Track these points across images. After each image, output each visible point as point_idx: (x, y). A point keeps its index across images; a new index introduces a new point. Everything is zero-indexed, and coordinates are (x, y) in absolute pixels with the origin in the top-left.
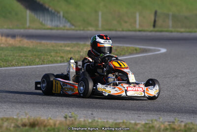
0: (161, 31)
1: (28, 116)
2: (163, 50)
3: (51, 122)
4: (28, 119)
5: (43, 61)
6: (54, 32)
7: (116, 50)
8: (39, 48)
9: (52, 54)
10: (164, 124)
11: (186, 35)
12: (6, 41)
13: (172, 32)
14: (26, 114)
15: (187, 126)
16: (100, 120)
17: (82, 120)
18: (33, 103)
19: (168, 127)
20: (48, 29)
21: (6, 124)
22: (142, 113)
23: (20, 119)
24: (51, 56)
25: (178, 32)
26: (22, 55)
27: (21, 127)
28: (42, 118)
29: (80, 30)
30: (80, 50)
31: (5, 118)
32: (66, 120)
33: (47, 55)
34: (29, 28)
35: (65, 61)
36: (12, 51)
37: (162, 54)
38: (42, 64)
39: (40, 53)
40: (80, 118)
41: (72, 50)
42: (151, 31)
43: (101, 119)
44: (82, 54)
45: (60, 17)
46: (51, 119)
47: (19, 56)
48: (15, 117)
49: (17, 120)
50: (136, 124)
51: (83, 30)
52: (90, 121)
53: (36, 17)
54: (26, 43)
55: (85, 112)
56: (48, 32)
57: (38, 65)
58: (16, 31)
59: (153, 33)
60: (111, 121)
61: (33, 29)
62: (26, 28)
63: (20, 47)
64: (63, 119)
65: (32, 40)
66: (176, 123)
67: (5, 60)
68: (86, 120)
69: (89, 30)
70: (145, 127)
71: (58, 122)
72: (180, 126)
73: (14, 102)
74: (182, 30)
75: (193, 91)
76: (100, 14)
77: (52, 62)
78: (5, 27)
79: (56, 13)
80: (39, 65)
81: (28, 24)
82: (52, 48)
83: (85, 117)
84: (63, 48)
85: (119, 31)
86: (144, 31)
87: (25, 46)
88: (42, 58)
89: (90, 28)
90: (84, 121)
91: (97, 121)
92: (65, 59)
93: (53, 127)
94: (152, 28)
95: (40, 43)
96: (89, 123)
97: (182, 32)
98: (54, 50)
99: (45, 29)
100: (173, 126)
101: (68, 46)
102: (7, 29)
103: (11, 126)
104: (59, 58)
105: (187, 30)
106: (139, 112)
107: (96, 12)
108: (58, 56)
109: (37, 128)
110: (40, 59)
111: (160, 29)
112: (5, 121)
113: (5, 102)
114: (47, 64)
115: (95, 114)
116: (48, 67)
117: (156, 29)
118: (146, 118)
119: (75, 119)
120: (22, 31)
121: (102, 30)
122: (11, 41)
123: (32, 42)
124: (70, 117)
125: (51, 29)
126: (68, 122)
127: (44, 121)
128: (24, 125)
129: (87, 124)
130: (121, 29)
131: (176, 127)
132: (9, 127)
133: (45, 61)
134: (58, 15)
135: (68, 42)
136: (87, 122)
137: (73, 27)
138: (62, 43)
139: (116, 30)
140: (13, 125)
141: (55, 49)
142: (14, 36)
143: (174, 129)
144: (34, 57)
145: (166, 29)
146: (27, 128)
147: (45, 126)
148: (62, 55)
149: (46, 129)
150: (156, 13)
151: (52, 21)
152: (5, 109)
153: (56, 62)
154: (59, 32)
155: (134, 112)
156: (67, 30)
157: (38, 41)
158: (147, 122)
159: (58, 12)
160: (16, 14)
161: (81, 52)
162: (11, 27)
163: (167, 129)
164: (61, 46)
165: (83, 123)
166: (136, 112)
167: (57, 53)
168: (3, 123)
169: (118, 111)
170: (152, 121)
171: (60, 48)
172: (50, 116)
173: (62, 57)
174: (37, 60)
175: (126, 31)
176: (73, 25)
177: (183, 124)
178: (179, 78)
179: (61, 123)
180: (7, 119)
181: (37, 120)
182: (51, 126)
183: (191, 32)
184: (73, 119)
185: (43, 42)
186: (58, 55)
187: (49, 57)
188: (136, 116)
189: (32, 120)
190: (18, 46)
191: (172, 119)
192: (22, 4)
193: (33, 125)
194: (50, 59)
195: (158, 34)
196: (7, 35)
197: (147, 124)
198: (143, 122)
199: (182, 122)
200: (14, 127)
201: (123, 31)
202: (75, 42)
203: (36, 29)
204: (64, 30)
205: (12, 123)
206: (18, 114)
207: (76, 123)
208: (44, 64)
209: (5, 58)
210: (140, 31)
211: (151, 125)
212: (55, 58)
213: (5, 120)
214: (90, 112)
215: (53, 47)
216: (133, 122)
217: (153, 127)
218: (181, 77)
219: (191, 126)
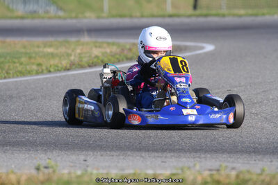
0: (206, 16)
2: (209, 48)
3: (13, 177)
5: (7, 73)
6: (28, 22)
7: (130, 49)
9: (23, 60)
10: (201, 174)
11: (248, 20)
13: (224, 16)
15: (241, 176)
16: (95, 172)
17: (66, 171)
19: (209, 179)
20: (17, 18)
22: (169, 155)
24: (21, 64)
25: (234, 15)
29: (71, 18)
30: (70, 52)
32: (38, 173)
33: (15, 63)
35: (45, 72)
37: (207, 54)
38: (5, 78)
39: (2, 60)
40: (64, 168)
41: (56, 51)
42: (189, 16)
43: (98, 169)
44: (72, 58)
46: (12, 172)
50: (156, 176)
51: (76, 17)
52: (79, 173)
55: (74, 157)
56: (17, 23)
59: (194, 20)
60: (114, 172)
64: (34, 172)
66: (222, 172)
68: (73, 171)
69: (85, 17)
71: (23, 178)
72: (228, 176)
74: (242, 12)
75: (257, 114)
77: (22, 74)
80: (1, 79)
82: (23, 50)
83: (72, 167)
84: (41, 49)
85: (136, 17)
86: (178, 16)
88: (6, 67)
89: (88, 14)
90: (69, 173)
91: (91, 174)
92: (44, 68)
94: (190, 11)
95: (3, 42)
96: (78, 177)
97: (240, 16)
98: (26, 53)
99: (11, 18)
100: (217, 177)
101: (51, 46)
104: (35, 67)
105: (250, 11)
106: (165, 154)
108: (33, 64)
110: (2, 69)
111: (205, 12)
114: (13, 77)
115: (91, 160)
116: (16, 82)
117: (198, 12)
118: (175, 163)
119: (54, 171)
121: (108, 17)
124: (46, 167)
125: (22, 18)
126: (41, 177)
130: (138, 14)
131: (222, 179)
133: (11, 72)
135: (50, 39)
136: (73, 175)
137: (61, 14)
138: (39, 40)
139: (131, 17)
141: (28, 51)
143: (218, 182)
145: (214, 12)
148: (40, 60)
151: (25, 3)
153: (30, 73)
154: (36, 22)
155: (156, 154)
157: (1, 39)
158: (174, 171)
161: (71, 55)
163: (206, 183)
164: (38, 47)
166: (160, 154)
167: (30, 58)
169: (129, 153)
170: (182, 169)
171: (37, 50)
172: (13, 166)
173: (39, 65)
175: (147, 17)
176: (61, 9)
177: (233, 173)
179: (29, 179)
183: (256, 15)
184: (50, 170)
185: (9, 40)
186: (32, 61)
187: (18, 65)
188: (159, 161)
191: (217, 164)
194: (20, 68)
195: (202, 20)
197: (173, 175)
198: (169, 172)
199: (233, 168)
201: (142, 16)
202: (61, 39)
207: (55, 178)
208: (9, 78)
210: (170, 16)
211: (180, 177)
212: (28, 68)
214: (82, 158)
215: (25, 47)
219: (247, 176)
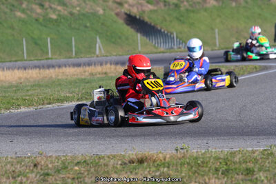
1: (135, 151)
3: (161, 155)
4: (136, 154)
6: (167, 55)
7: (234, 70)
12: (115, 69)
17: (195, 151)
18: (144, 135)
20: (160, 52)
21: (112, 162)
22: (262, 137)
23: (127, 155)
27: (129, 164)
28: (151, 153)
31: (111, 155)
32: (177, 153)
40: (194, 149)
43: (215, 149)
45: (173, 38)
48: (122, 153)
49: (124, 156)
50: (253, 152)
52: (203, 151)
53: (148, 40)
55: (200, 141)
56: (160, 56)
60: (226, 150)
64: (174, 152)
68: (199, 150)
71: (168, 156)
73: (123, 136)
76: (217, 30)
78: (115, 54)
79: (169, 34)
81: (140, 49)
83: (199, 147)
90: (197, 152)
91: (211, 152)
93: (163, 161)
96: (202, 154)
99: (156, 53)
102: (116, 56)
103: (117, 164)
106: (259, 137)
107: (213, 29)
109: (145, 164)
112: (112, 159)
113: (114, 137)
115: (211, 143)
118: (265, 143)
119: (187, 151)
122: (120, 69)
124: (182, 149)
125: (163, 52)
126: (179, 155)
127: (153, 156)
128: (132, 162)
129: (200, 156)
132: (115, 165)
134: (172, 36)
136: (200, 154)
140: (120, 163)
142: (123, 63)
146: (135, 164)
147: (154, 161)
149: (156, 164)
151: (165, 42)
152: (113, 145)
158: (265, 148)
159: (172, 33)
160: (127, 39)
162: (121, 53)
165: (195, 155)
168: (109, 161)
169: (236, 137)
170: (271, 146)
179: (171, 157)
180: (114, 157)
182: (161, 161)
184: (185, 150)
188: (255, 142)
189: (140, 156)
192: (132, 28)
193: (141, 161)
196: (117, 63)
197: (265, 150)
198: (262, 149)
200: (121, 165)
204: (177, 52)
205: (119, 160)
206: (125, 150)
207: (188, 155)
211: (269, 152)
213: (111, 157)
214: (205, 141)
216: (250, 149)
217: (272, 153)
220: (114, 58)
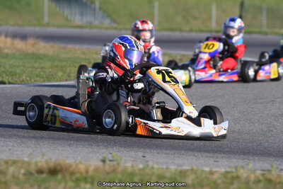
0: (250, 33)
1: (45, 158)
3: (82, 167)
4: (46, 162)
5: (69, 76)
6: (86, 31)
7: (181, 60)
8: (63, 56)
10: (254, 174)
12: (12, 44)
13: (266, 34)
14: (43, 155)
16: (156, 166)
17: (129, 165)
18: (54, 138)
19: (261, 178)
21: (11, 170)
22: (220, 155)
23: (33, 161)
25: (275, 34)
26: (36, 65)
27: (36, 175)
28: (68, 162)
29: (126, 29)
31: (10, 160)
32: (104, 164)
33: (75, 67)
34: (48, 25)
36: (21, 59)
38: (67, 80)
39: (64, 63)
40: (126, 162)
43: (157, 164)
45: (95, 9)
46: (80, 162)
47: (32, 67)
48: (26, 159)
49: (29, 164)
50: (211, 173)
52: (141, 166)
53: (58, 9)
54: (43, 48)
55: (133, 153)
56: (77, 31)
57: (60, 81)
58: (28, 29)
60: (173, 167)
61: (53, 26)
62: (43, 26)
63: (33, 54)
64: (101, 164)
65: (52, 44)
66: (273, 172)
67: (11, 72)
68: (134, 164)
70: (225, 177)
71: (91, 168)
72: (279, 176)
78: (12, 22)
79: (89, 3)
80: (63, 81)
81: (46, 19)
82: (83, 56)
83: (133, 161)
85: (186, 31)
87: (42, 52)
88: (68, 71)
90: (133, 166)
91: (152, 168)
93: (84, 175)
95: (65, 48)
96: (140, 170)
98: (86, 60)
99: (72, 27)
100: (268, 176)
102: (13, 25)
103: (19, 173)
106: (216, 155)
107: (151, 2)
109: (59, 176)
110: (64, 72)
112: (11, 165)
113: (10, 137)
115: (148, 156)
118: (227, 163)
119: (118, 164)
120: (37, 29)
121: (159, 30)
122: (19, 44)
123: (52, 47)
124: (111, 161)
125: (81, 27)
126: (107, 168)
127: (71, 166)
128: (40, 172)
130: (188, 29)
131: (273, 178)
132: (16, 174)
133: (72, 75)
134: (92, 6)
136: (136, 169)
137: (115, 25)
139: (181, 30)
140: (23, 171)
141: (87, 57)
142: (24, 37)
143: (270, 181)
144: (55, 69)
145: (257, 30)
146: (44, 176)
147: (72, 173)
149: (74, 177)
150: (242, 5)
151: (82, 14)
152: (10, 148)
154: (94, 32)
155: (208, 155)
156: (106, 28)
157: (62, 45)
158: (228, 170)
159: (93, 2)
160: (28, 4)
162: (20, 23)
163: (259, 181)
164: (97, 54)
165: (130, 170)
166: (211, 155)
167: (90, 63)
168: (7, 168)
169: (183, 152)
170: (236, 168)
172: (79, 158)
174: (60, 74)
175: (196, 31)
176: (115, 21)
178: (277, 104)
179: (96, 170)
180: (14, 162)
181: (59, 164)
182: (81, 174)
184: (114, 163)
185: (70, 46)
188: (211, 161)
189: (52, 165)
190: (30, 52)
191: (266, 166)
193: (53, 172)
196: (15, 36)
197: (227, 172)
198: (223, 170)
199: (282, 170)
200: (25, 174)
201: (191, 31)
203: (58, 26)
204: (100, 28)
205: (21, 167)
206: (30, 155)
207: (120, 169)
208: (71, 80)
209: (10, 70)
211: (234, 175)
213: (10, 163)
214: (140, 154)
215: (84, 53)
216: (207, 169)
217: (238, 177)
218: (280, 103)
220: (11, 29)
